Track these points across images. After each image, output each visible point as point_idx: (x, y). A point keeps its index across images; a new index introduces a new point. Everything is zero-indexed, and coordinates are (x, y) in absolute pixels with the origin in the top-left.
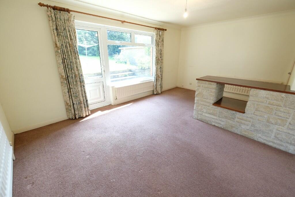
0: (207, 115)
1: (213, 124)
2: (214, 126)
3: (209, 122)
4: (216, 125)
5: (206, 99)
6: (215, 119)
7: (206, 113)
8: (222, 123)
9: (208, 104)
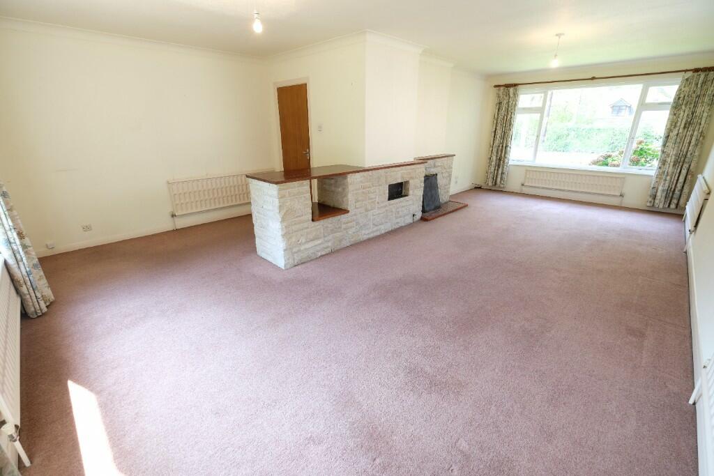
0: (307, 246)
1: (319, 254)
2: (322, 256)
3: (314, 257)
4: (323, 253)
5: (299, 216)
6: (320, 244)
7: (307, 242)
8: (330, 244)
9: (305, 225)
